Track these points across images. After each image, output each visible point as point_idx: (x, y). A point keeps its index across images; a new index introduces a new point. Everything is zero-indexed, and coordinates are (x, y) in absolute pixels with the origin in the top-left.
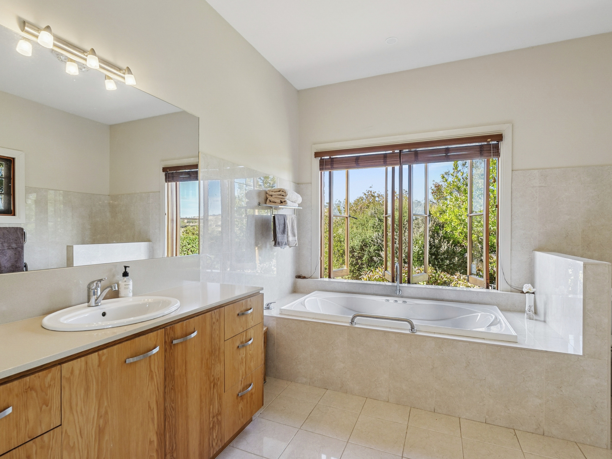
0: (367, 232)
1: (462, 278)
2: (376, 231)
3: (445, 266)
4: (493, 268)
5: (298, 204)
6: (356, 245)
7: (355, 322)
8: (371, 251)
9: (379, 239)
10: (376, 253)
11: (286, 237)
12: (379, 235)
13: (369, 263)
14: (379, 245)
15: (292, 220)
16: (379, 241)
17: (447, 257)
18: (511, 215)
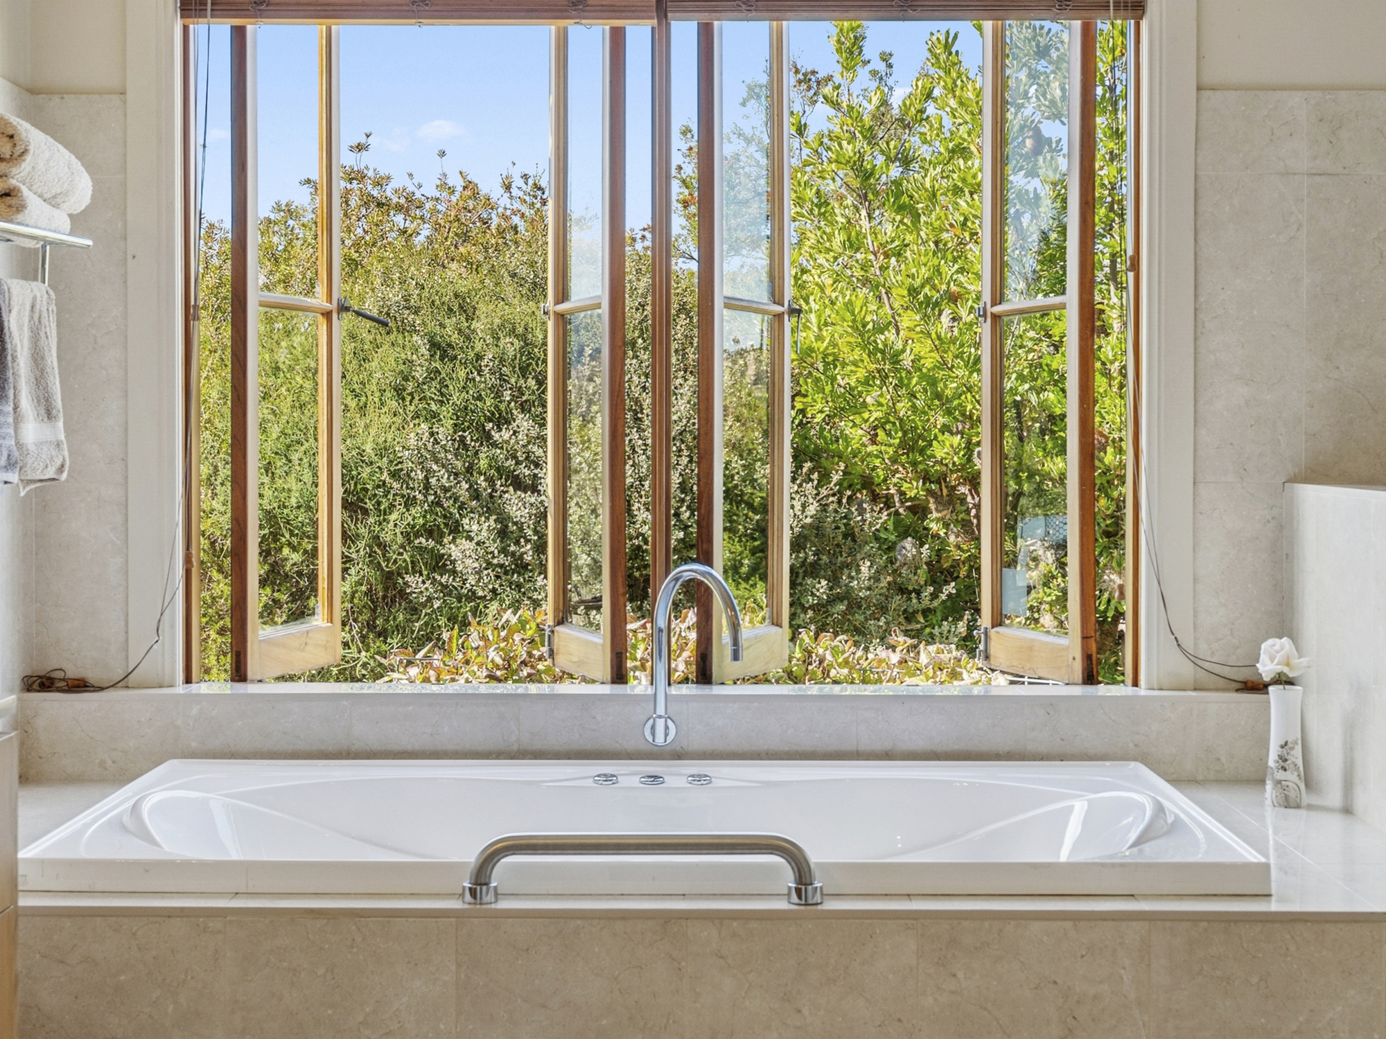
0: (361, 423)
1: (924, 659)
2: (417, 416)
3: (805, 610)
4: (1036, 615)
5: (70, 216)
6: (293, 502)
7: (493, 884)
8: (386, 537)
9: (437, 461)
10: (421, 549)
11: (10, 420)
12: (436, 442)
13: (374, 611)
14: (439, 504)
15: (32, 318)
16: (442, 477)
17: (814, 565)
18: (1196, 309)
